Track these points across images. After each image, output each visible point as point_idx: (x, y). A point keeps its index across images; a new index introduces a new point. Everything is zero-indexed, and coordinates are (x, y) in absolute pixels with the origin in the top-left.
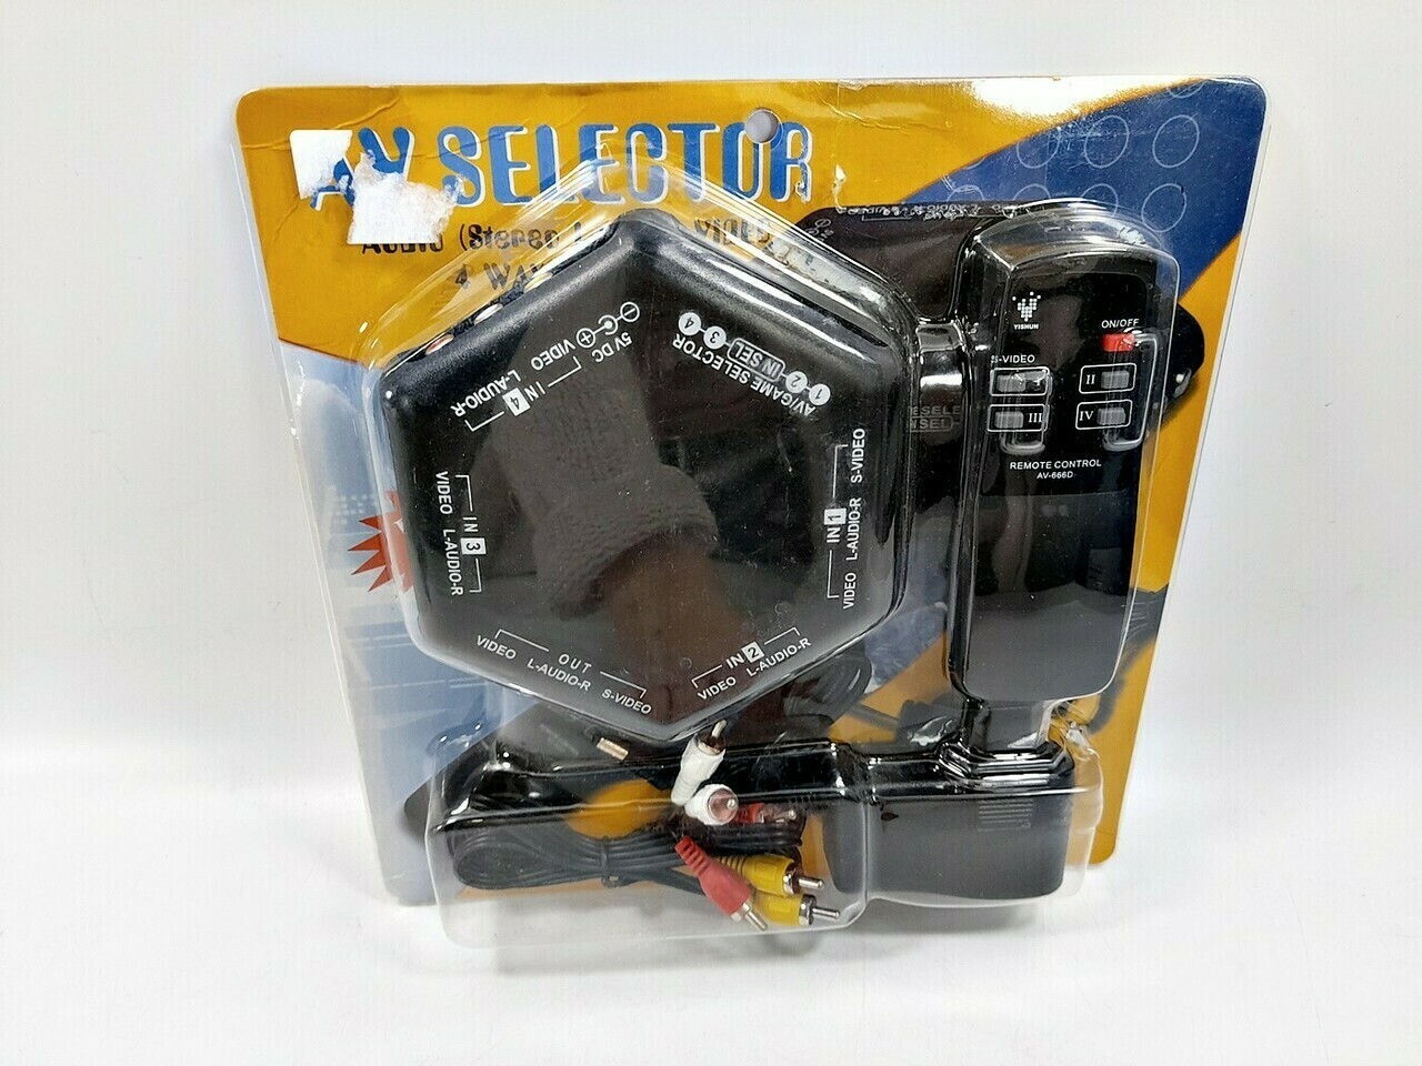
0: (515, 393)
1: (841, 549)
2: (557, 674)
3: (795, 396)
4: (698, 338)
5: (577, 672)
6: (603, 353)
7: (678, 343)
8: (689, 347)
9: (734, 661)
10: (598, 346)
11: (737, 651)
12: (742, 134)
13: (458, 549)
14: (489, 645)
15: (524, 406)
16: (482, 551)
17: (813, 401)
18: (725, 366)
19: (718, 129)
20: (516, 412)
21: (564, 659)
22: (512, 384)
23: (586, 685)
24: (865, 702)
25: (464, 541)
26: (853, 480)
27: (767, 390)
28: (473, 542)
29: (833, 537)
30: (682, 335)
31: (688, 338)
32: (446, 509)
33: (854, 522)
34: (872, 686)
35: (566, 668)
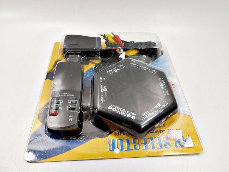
0: (159, 106)
1: (103, 85)
2: (145, 68)
3: (114, 107)
4: (132, 115)
5: (142, 68)
6: (147, 113)
7: (135, 115)
8: (133, 114)
9: (119, 69)
10: (148, 114)
11: (118, 71)
12: (120, 149)
13: (164, 84)
14: (156, 72)
15: (158, 104)
16: (160, 84)
17: (111, 107)
18: (127, 111)
19: (124, 150)
20: (159, 103)
21: (145, 70)
22: (160, 108)
23: (141, 66)
24: (95, 65)
25: (163, 85)
26: (103, 95)
27: (119, 108)
28: (161, 85)
29: (105, 87)
30: (134, 116)
31: (133, 115)
32: (166, 90)
33: (102, 89)
34: (94, 67)
35: (144, 69)
